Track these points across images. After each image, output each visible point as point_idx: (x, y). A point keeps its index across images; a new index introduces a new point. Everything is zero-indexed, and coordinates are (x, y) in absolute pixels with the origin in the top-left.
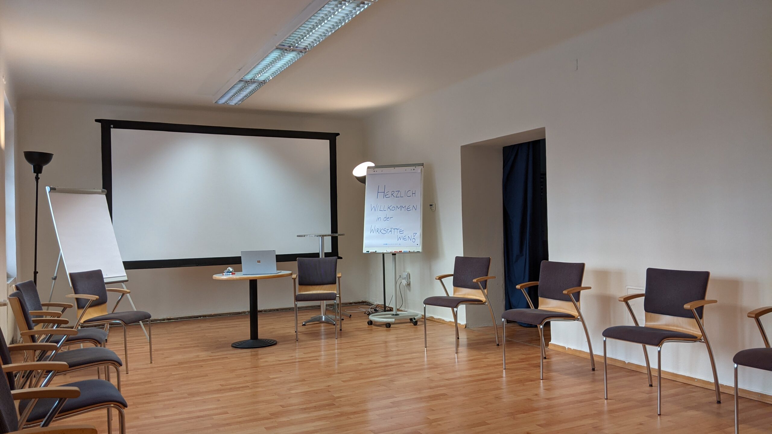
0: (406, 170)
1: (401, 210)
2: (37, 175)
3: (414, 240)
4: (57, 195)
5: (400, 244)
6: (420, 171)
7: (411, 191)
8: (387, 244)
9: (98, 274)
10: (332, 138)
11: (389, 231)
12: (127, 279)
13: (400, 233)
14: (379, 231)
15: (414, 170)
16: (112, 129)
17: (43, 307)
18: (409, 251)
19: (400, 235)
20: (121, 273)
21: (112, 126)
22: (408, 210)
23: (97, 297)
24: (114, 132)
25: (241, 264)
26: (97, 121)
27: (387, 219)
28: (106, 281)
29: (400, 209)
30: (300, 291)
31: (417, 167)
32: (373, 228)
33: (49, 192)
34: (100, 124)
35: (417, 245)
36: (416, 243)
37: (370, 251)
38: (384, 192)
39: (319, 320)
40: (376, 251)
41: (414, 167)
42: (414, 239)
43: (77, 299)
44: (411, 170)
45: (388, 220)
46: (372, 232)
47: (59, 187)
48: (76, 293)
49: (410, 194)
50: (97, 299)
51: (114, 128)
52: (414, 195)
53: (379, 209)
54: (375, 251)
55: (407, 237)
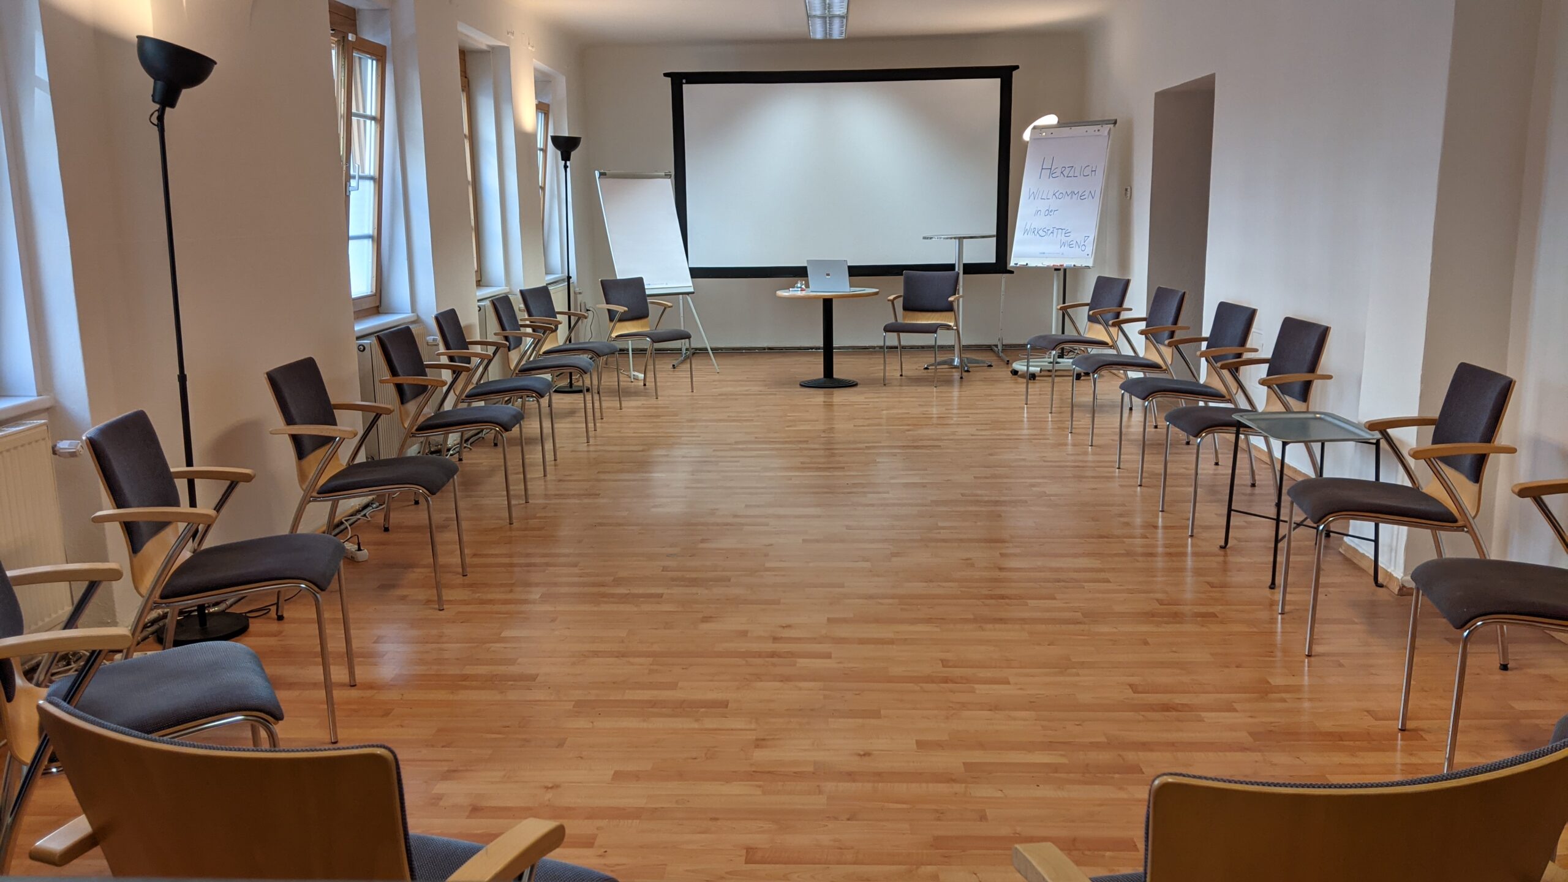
0: (1087, 131)
1: (1071, 198)
2: (566, 163)
3: (1083, 248)
4: (608, 181)
5: (1063, 254)
6: (1106, 133)
7: (1091, 166)
8: (1044, 253)
9: (638, 283)
10: (1005, 74)
11: (1050, 232)
12: (693, 290)
13: (1066, 235)
14: (1036, 232)
15: (1099, 130)
16: (684, 85)
17: (558, 315)
18: (1074, 266)
19: (1064, 239)
20: (686, 283)
21: (684, 81)
22: (1082, 198)
23: (626, 309)
24: (687, 88)
25: (807, 277)
26: (666, 75)
27: (1049, 212)
28: (648, 292)
29: (1070, 195)
30: (904, 318)
31: (1104, 126)
32: (1028, 227)
33: (599, 178)
34: (669, 79)
35: (1088, 255)
36: (1087, 251)
37: (1019, 264)
38: (1051, 169)
39: (950, 363)
40: (1027, 264)
41: (1100, 126)
42: (1084, 245)
43: (609, 310)
44: (1095, 131)
45: (1051, 214)
46: (1026, 234)
47: (612, 171)
48: (607, 303)
49: (1087, 171)
50: (625, 311)
51: (687, 83)
52: (1093, 173)
53: (1040, 197)
54: (1025, 264)
55: (1074, 242)
